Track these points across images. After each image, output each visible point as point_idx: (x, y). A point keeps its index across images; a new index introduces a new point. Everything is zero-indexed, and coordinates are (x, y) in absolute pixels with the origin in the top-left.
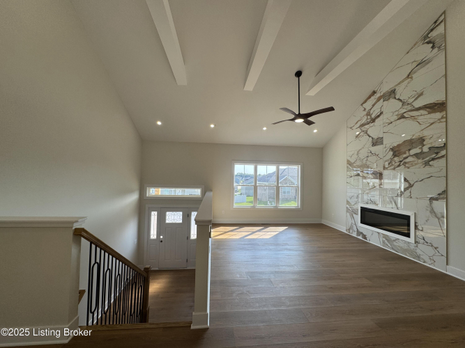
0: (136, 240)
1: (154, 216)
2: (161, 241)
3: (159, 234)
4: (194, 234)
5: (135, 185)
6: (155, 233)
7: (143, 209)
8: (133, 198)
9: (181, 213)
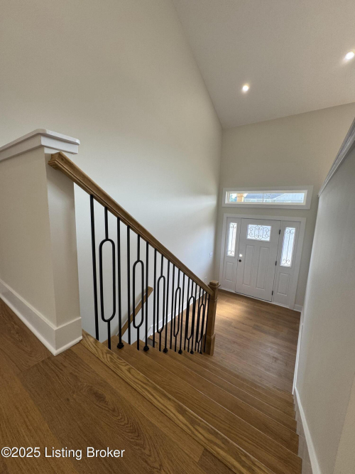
0: (212, 253)
1: (233, 229)
2: (240, 261)
3: (238, 251)
4: (287, 259)
5: (213, 187)
6: (233, 249)
7: (220, 217)
8: (209, 202)
9: (269, 227)
